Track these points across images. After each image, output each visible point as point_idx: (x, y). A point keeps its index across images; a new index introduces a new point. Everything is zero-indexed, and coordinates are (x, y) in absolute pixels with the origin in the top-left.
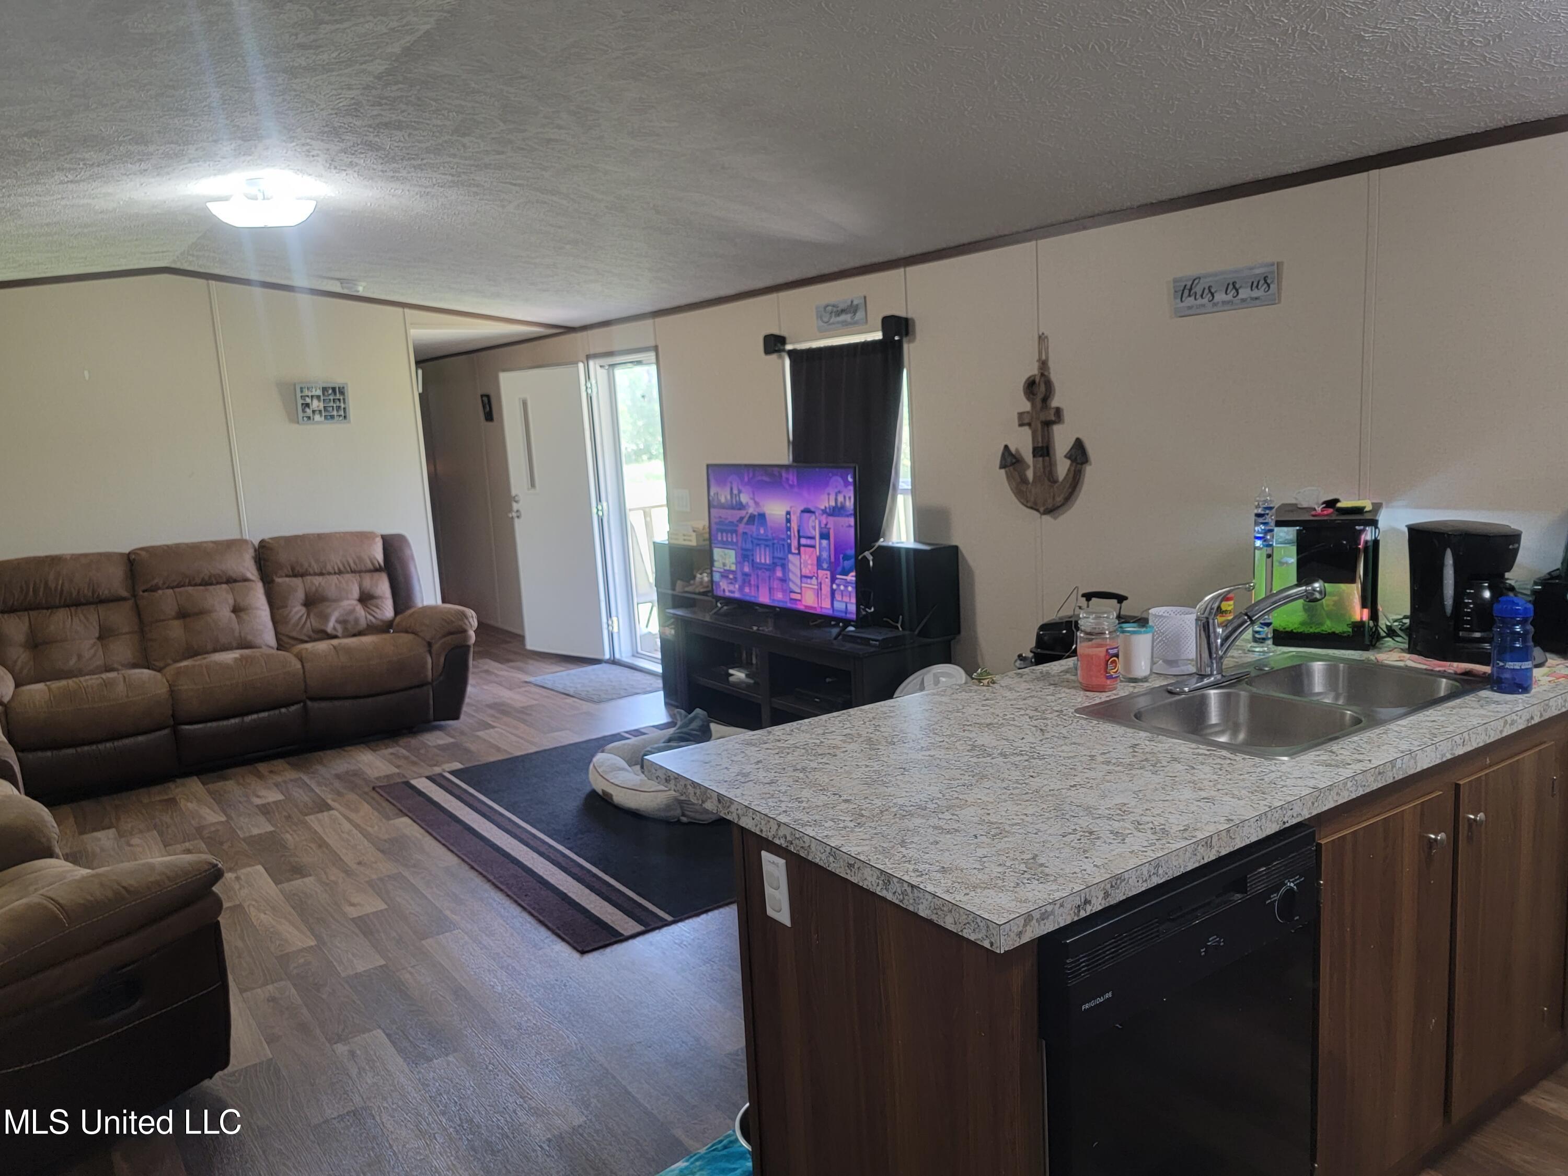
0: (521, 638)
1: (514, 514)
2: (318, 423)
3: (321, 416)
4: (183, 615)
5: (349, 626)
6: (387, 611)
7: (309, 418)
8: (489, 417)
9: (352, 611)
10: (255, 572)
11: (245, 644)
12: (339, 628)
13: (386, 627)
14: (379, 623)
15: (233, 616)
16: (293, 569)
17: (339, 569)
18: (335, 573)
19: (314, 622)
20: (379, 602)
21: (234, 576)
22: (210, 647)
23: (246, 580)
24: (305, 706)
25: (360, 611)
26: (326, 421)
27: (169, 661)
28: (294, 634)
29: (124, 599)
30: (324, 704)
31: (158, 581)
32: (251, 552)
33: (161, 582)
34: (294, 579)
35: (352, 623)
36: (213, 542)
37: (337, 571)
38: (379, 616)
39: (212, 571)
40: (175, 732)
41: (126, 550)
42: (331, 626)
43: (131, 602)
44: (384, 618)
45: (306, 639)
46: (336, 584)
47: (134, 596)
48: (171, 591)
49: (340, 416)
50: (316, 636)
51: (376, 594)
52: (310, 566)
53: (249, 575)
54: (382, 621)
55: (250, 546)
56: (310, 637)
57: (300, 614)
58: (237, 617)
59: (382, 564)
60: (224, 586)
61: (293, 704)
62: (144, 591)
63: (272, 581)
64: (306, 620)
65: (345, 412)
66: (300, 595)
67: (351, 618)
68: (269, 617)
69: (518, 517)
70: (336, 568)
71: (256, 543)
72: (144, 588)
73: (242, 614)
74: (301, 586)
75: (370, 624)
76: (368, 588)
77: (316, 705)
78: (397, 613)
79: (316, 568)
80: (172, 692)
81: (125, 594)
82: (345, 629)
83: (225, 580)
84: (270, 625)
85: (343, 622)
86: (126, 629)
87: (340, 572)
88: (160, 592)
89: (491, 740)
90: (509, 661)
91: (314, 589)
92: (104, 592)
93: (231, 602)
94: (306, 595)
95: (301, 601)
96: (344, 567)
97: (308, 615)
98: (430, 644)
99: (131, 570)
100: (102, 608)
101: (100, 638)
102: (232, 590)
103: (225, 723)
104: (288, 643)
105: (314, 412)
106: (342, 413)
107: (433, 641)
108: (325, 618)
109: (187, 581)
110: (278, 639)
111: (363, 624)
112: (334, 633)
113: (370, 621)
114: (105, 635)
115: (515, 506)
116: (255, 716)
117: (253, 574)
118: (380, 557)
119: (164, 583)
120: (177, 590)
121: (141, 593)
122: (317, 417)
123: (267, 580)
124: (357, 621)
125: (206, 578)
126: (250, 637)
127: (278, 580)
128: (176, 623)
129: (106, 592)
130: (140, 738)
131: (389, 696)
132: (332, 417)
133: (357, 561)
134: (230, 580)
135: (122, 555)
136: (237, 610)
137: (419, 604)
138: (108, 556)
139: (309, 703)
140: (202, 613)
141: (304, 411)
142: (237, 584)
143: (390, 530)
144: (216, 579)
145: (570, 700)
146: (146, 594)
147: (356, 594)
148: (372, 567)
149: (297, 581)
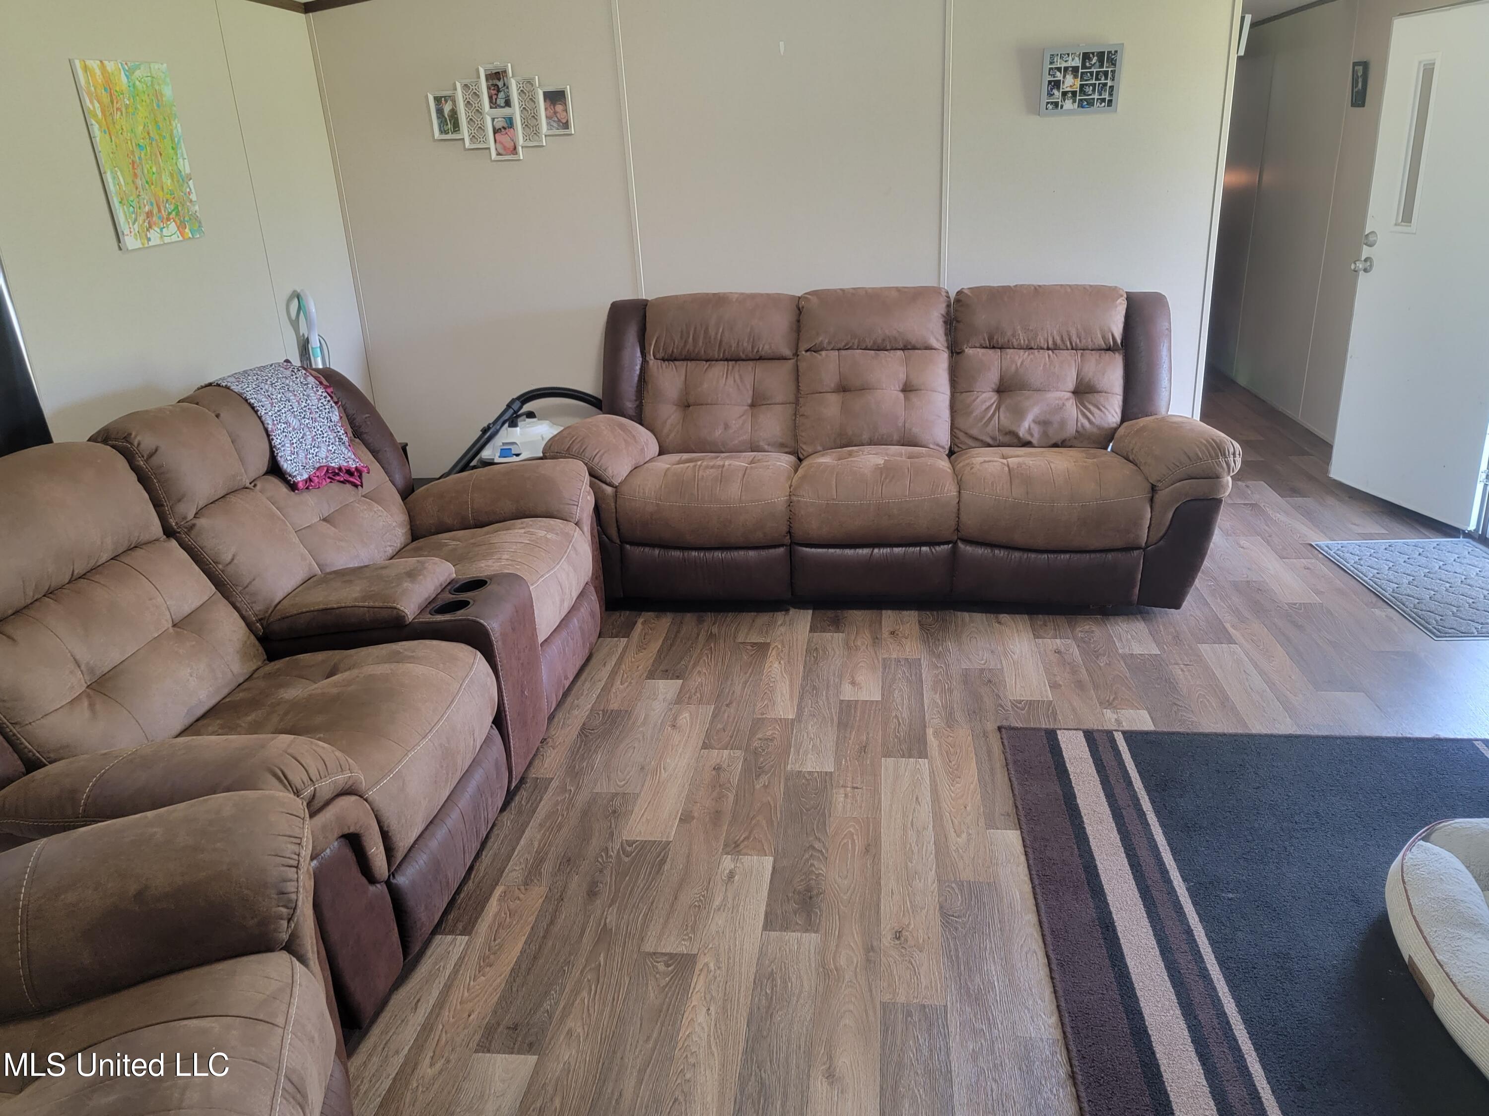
0: (1324, 448)
1: (1360, 265)
2: (1070, 112)
3: (1074, 101)
4: (843, 389)
5: (1051, 432)
6: (1112, 413)
7: (1056, 105)
8: (1359, 99)
9: (1061, 408)
10: (942, 338)
11: (909, 441)
12: (1036, 430)
13: (1106, 438)
14: (1095, 430)
15: (901, 395)
16: (991, 339)
17: (1055, 343)
18: (1048, 349)
19: (1004, 419)
20: (1101, 398)
21: (913, 342)
22: (865, 437)
23: (929, 348)
24: (954, 551)
25: (1072, 409)
26: (1080, 109)
27: (819, 448)
28: (974, 432)
29: (785, 359)
30: (980, 551)
31: (823, 339)
32: (941, 309)
33: (827, 341)
34: (991, 352)
35: (1056, 426)
36: (898, 289)
37: (1051, 345)
38: (1097, 421)
39: (887, 332)
40: (791, 553)
41: (798, 290)
42: (1026, 427)
43: (789, 364)
44: (1106, 426)
45: (989, 440)
46: (1045, 364)
47: (796, 354)
48: (836, 353)
49: (1103, 100)
50: (1002, 438)
51: (1100, 387)
52: (1014, 335)
53: (934, 343)
54: (1099, 428)
55: (943, 299)
56: (994, 439)
57: (988, 404)
58: (907, 399)
59: (1119, 341)
60: (900, 353)
61: (939, 544)
62: (807, 351)
63: (960, 353)
64: (993, 415)
65: (1111, 95)
66: (992, 377)
67: (1056, 418)
68: (947, 403)
69: (1365, 270)
70: (1050, 342)
71: (953, 295)
72: (807, 346)
73: (912, 395)
74: (997, 363)
75: (1080, 429)
76: (1090, 375)
77: (969, 549)
78: (1125, 417)
79: (1022, 339)
80: (790, 504)
81: (787, 352)
82: (1045, 434)
83: (901, 346)
84: (946, 414)
85: (1043, 423)
86: (780, 398)
87: (1055, 348)
88: (824, 353)
89: (1218, 673)
90: (1294, 492)
91: (1013, 368)
92: (765, 348)
93: (902, 377)
94: (1002, 379)
95: (993, 386)
96: (1062, 340)
97: (998, 408)
98: (1154, 489)
99: (798, 321)
100: (760, 367)
101: (753, 405)
102: (907, 360)
103: (849, 552)
104: (965, 444)
105: (1064, 94)
106: (1106, 96)
107: (1160, 484)
108: (1019, 413)
109: (856, 342)
110: (953, 435)
111: (1071, 430)
112: (1029, 438)
113: (1083, 426)
114: (757, 402)
115: (1366, 252)
116: (886, 551)
117: (937, 340)
118: (1117, 330)
119: (829, 343)
120: (843, 352)
121: (804, 353)
122: (1068, 104)
123: (955, 350)
124: (1063, 423)
125: (880, 341)
126: (915, 430)
127: (969, 351)
128: (834, 400)
129: (767, 347)
130: (752, 553)
131: (1075, 557)
132: (1090, 103)
133: (1083, 335)
134: (908, 347)
135: (793, 297)
136: (908, 389)
137: (1163, 411)
138: (773, 300)
139: (961, 545)
140: (864, 388)
141: (1050, 95)
142: (917, 351)
143: (1141, 286)
144: (890, 342)
145: (1381, 613)
146: (808, 353)
147: (1071, 384)
148: (1104, 346)
149: (993, 356)
